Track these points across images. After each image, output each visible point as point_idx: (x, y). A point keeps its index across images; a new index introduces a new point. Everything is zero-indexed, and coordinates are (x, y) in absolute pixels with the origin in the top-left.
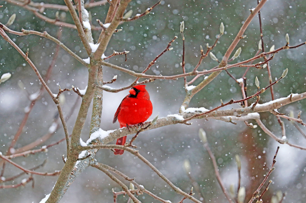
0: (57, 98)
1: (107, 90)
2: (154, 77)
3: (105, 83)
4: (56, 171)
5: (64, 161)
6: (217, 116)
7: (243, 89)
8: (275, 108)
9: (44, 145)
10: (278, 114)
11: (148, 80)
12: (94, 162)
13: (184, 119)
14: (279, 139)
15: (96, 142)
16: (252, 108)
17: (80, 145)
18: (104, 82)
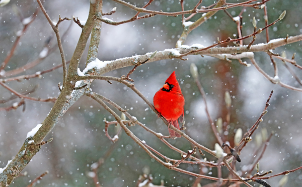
0: (57, 26)
1: (107, 22)
2: (155, 13)
3: (104, 15)
4: (49, 98)
5: (60, 89)
6: (213, 53)
7: (239, 27)
8: (270, 49)
9: (38, 71)
10: (273, 54)
11: (148, 15)
12: (89, 91)
13: (180, 55)
14: (272, 78)
15: (93, 72)
16: (248, 48)
17: (77, 75)
18: (103, 13)
